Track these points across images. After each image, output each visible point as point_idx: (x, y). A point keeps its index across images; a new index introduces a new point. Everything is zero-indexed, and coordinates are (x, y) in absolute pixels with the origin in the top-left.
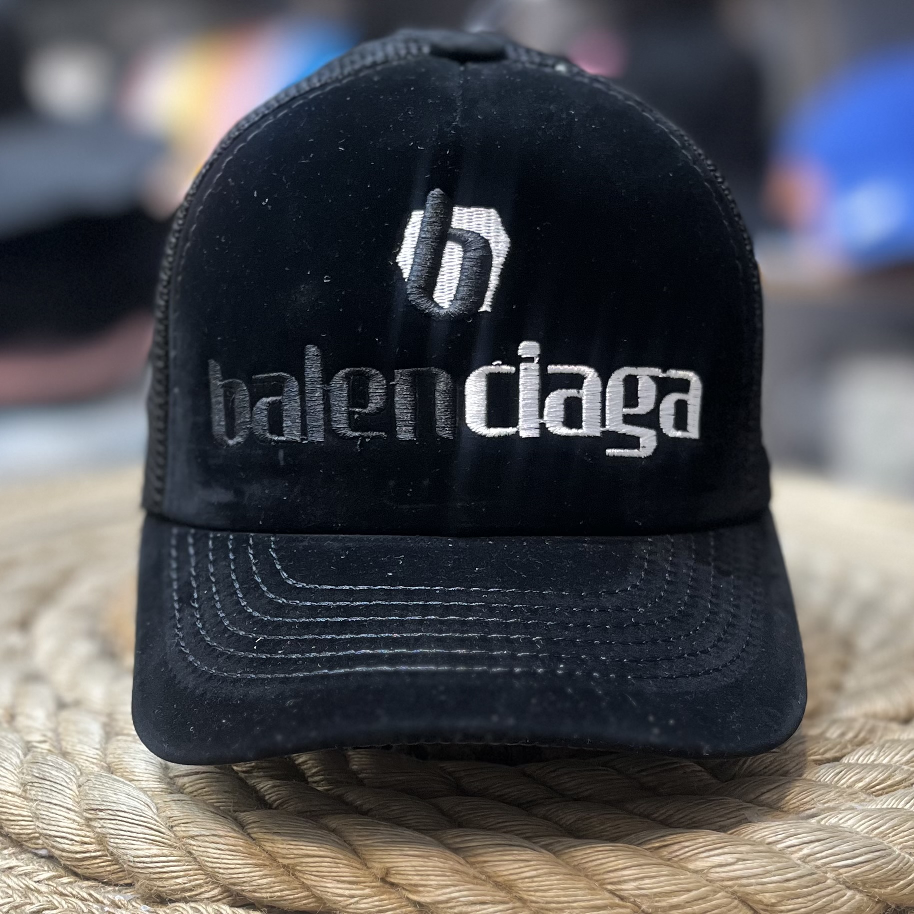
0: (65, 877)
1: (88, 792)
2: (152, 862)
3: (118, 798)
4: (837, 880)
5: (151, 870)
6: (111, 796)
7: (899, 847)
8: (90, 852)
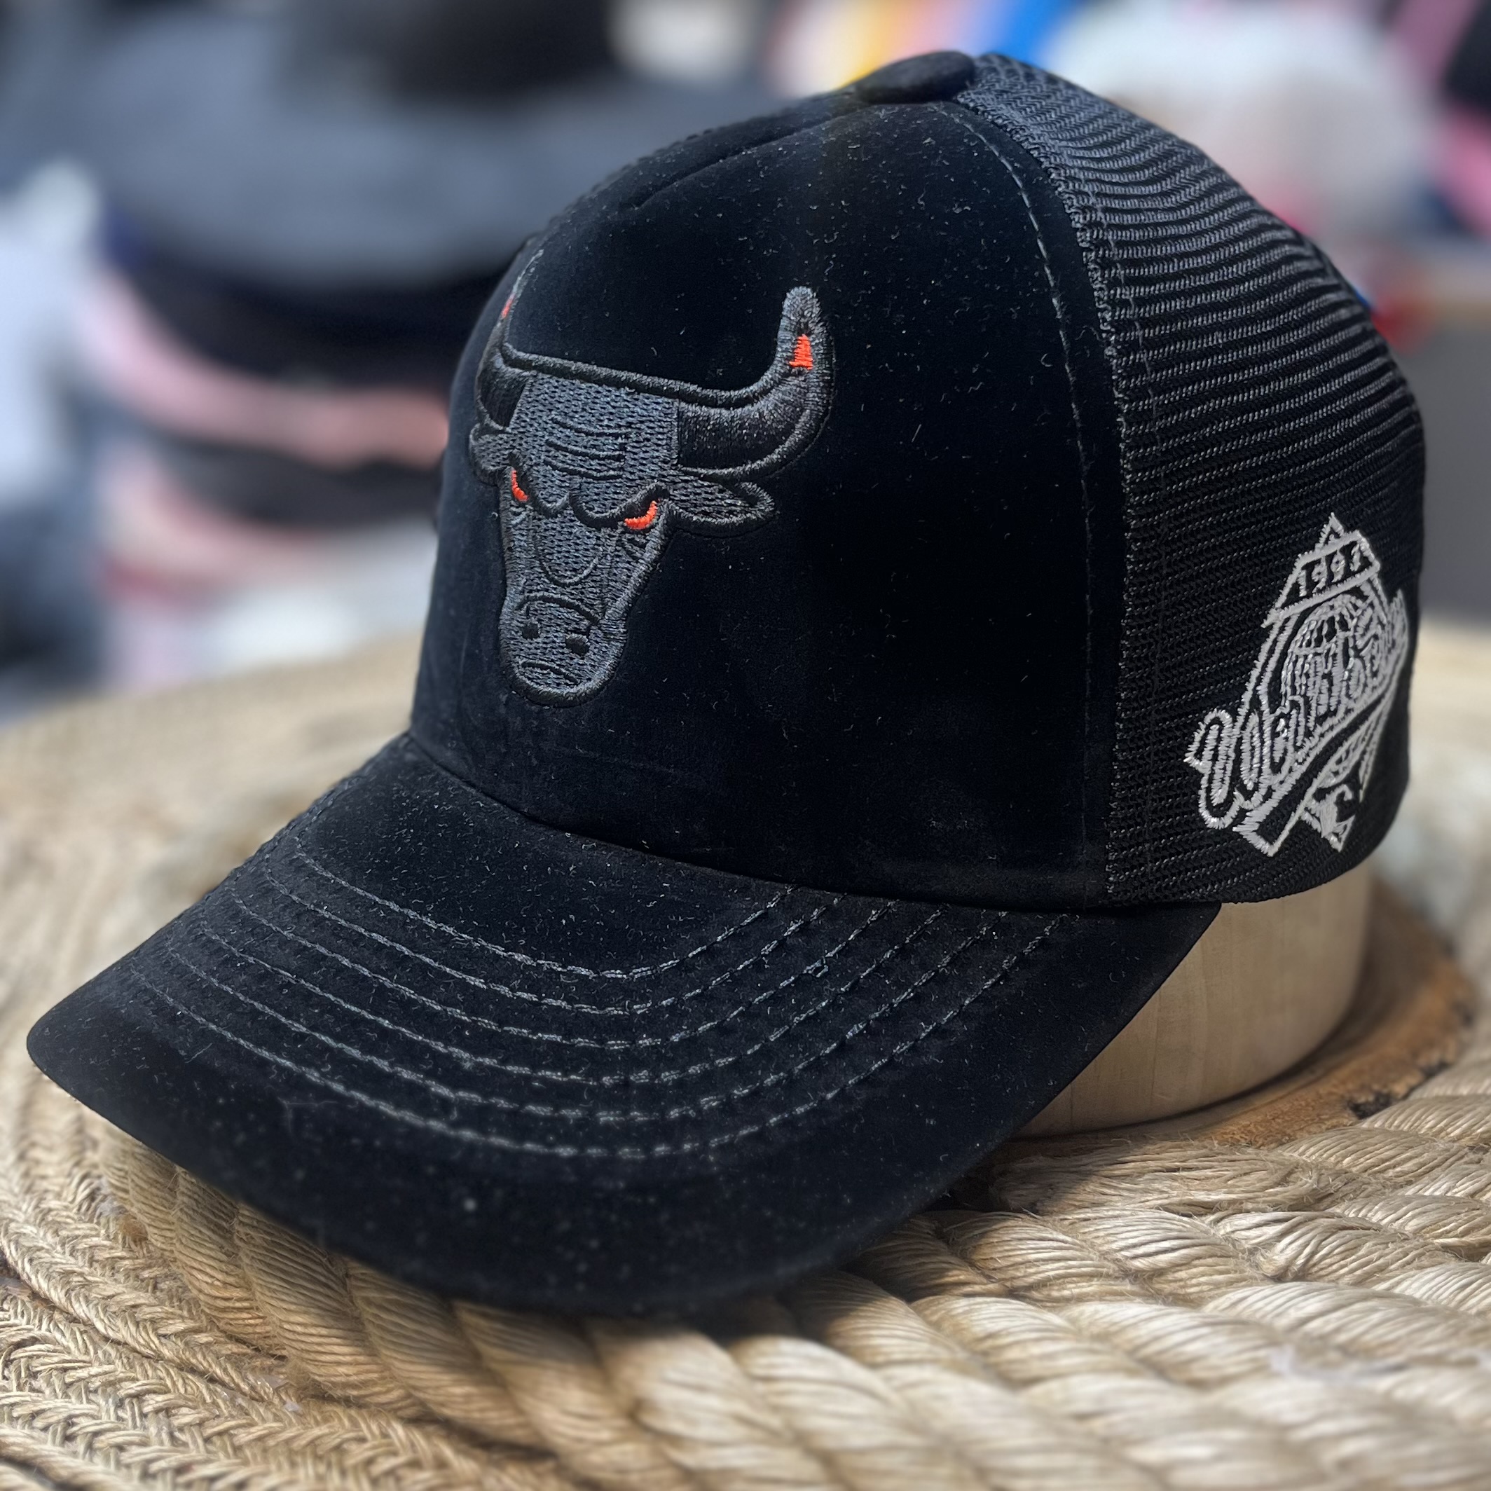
0: (204, 1332)
5: (303, 1346)
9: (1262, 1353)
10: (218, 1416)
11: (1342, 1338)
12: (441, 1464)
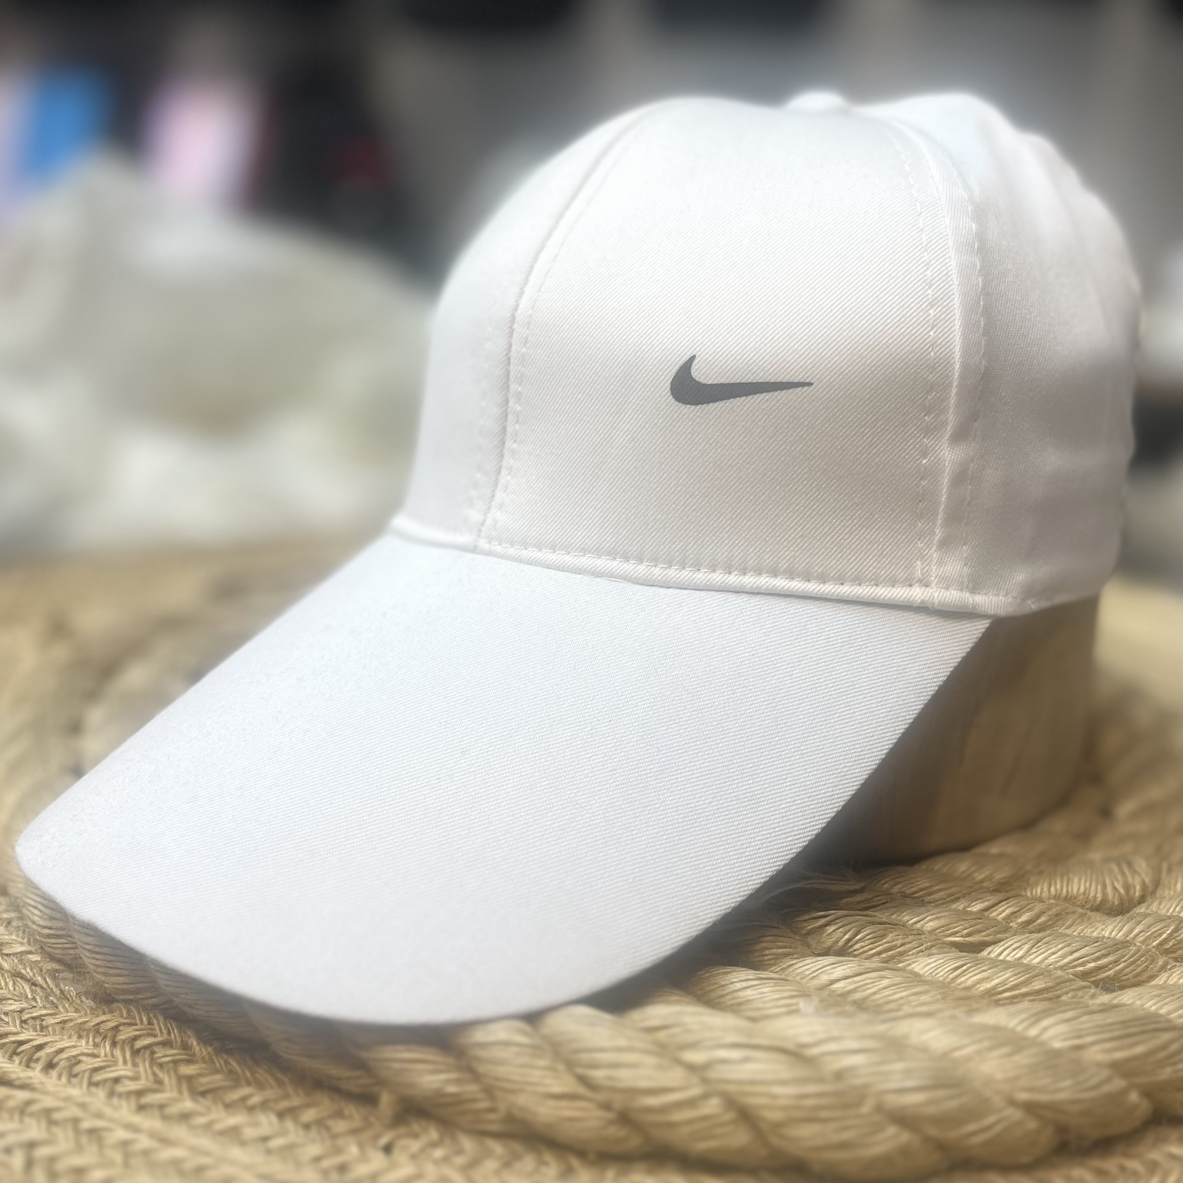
9: (794, 1001)
10: (35, 1007)
11: (858, 996)
12: (185, 1047)
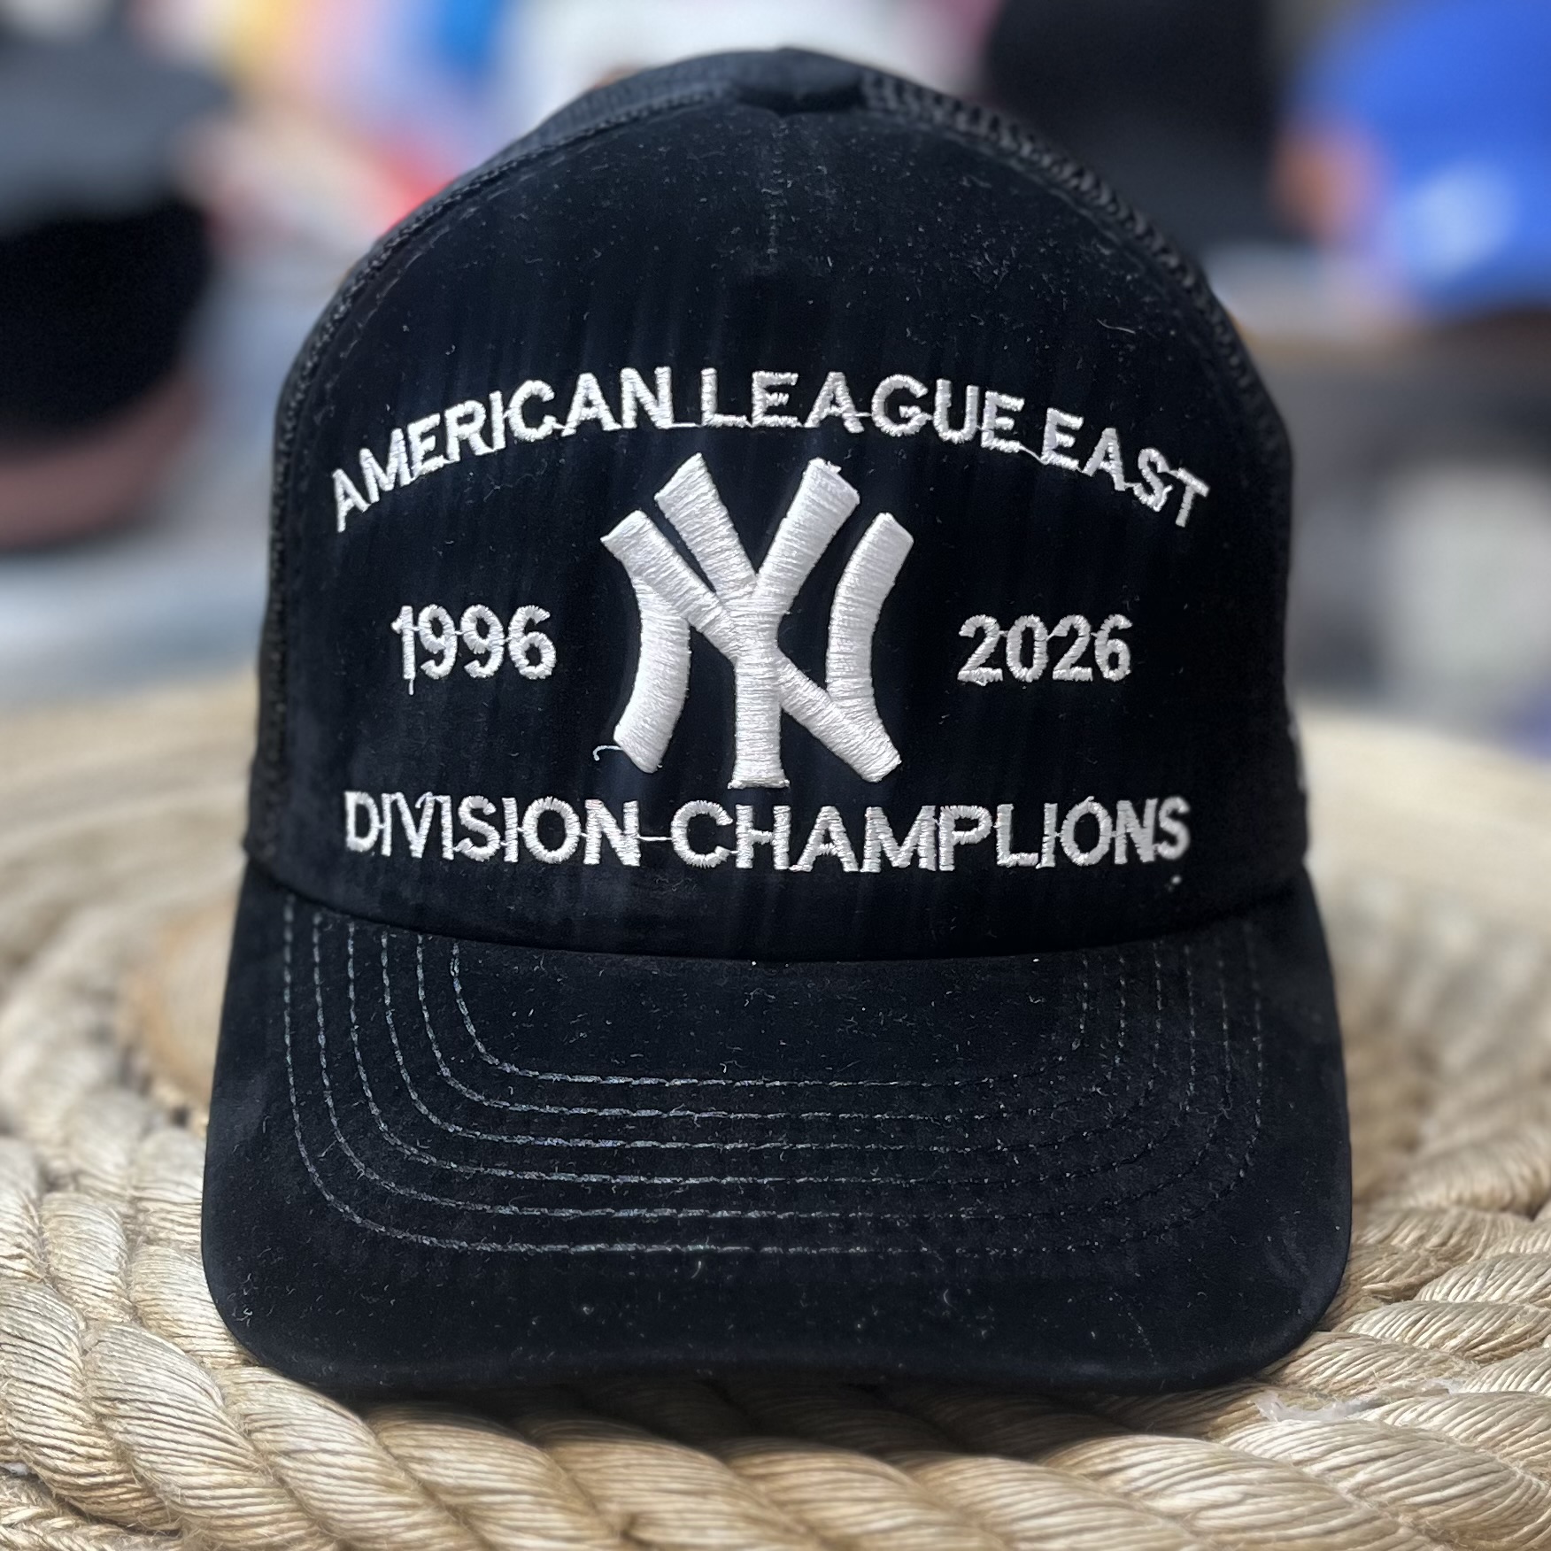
0: (59, 1516)
1: (100, 1364)
2: (214, 1498)
3: (154, 1379)
4: (1415, 1527)
5: (212, 1512)
6: (140, 1375)
7: (1522, 1463)
8: (104, 1474)
